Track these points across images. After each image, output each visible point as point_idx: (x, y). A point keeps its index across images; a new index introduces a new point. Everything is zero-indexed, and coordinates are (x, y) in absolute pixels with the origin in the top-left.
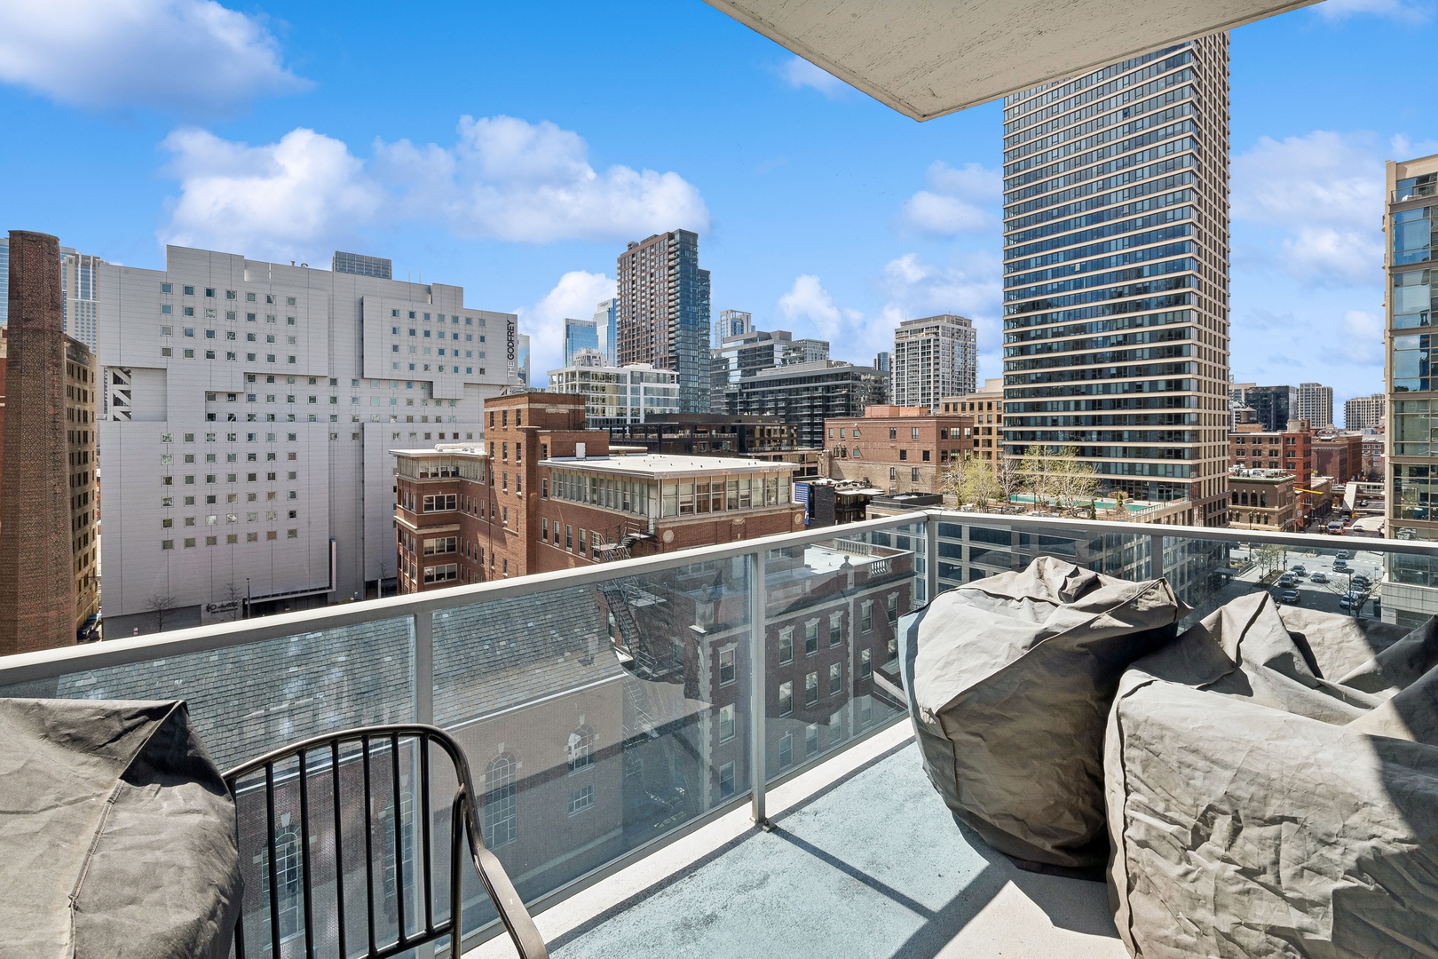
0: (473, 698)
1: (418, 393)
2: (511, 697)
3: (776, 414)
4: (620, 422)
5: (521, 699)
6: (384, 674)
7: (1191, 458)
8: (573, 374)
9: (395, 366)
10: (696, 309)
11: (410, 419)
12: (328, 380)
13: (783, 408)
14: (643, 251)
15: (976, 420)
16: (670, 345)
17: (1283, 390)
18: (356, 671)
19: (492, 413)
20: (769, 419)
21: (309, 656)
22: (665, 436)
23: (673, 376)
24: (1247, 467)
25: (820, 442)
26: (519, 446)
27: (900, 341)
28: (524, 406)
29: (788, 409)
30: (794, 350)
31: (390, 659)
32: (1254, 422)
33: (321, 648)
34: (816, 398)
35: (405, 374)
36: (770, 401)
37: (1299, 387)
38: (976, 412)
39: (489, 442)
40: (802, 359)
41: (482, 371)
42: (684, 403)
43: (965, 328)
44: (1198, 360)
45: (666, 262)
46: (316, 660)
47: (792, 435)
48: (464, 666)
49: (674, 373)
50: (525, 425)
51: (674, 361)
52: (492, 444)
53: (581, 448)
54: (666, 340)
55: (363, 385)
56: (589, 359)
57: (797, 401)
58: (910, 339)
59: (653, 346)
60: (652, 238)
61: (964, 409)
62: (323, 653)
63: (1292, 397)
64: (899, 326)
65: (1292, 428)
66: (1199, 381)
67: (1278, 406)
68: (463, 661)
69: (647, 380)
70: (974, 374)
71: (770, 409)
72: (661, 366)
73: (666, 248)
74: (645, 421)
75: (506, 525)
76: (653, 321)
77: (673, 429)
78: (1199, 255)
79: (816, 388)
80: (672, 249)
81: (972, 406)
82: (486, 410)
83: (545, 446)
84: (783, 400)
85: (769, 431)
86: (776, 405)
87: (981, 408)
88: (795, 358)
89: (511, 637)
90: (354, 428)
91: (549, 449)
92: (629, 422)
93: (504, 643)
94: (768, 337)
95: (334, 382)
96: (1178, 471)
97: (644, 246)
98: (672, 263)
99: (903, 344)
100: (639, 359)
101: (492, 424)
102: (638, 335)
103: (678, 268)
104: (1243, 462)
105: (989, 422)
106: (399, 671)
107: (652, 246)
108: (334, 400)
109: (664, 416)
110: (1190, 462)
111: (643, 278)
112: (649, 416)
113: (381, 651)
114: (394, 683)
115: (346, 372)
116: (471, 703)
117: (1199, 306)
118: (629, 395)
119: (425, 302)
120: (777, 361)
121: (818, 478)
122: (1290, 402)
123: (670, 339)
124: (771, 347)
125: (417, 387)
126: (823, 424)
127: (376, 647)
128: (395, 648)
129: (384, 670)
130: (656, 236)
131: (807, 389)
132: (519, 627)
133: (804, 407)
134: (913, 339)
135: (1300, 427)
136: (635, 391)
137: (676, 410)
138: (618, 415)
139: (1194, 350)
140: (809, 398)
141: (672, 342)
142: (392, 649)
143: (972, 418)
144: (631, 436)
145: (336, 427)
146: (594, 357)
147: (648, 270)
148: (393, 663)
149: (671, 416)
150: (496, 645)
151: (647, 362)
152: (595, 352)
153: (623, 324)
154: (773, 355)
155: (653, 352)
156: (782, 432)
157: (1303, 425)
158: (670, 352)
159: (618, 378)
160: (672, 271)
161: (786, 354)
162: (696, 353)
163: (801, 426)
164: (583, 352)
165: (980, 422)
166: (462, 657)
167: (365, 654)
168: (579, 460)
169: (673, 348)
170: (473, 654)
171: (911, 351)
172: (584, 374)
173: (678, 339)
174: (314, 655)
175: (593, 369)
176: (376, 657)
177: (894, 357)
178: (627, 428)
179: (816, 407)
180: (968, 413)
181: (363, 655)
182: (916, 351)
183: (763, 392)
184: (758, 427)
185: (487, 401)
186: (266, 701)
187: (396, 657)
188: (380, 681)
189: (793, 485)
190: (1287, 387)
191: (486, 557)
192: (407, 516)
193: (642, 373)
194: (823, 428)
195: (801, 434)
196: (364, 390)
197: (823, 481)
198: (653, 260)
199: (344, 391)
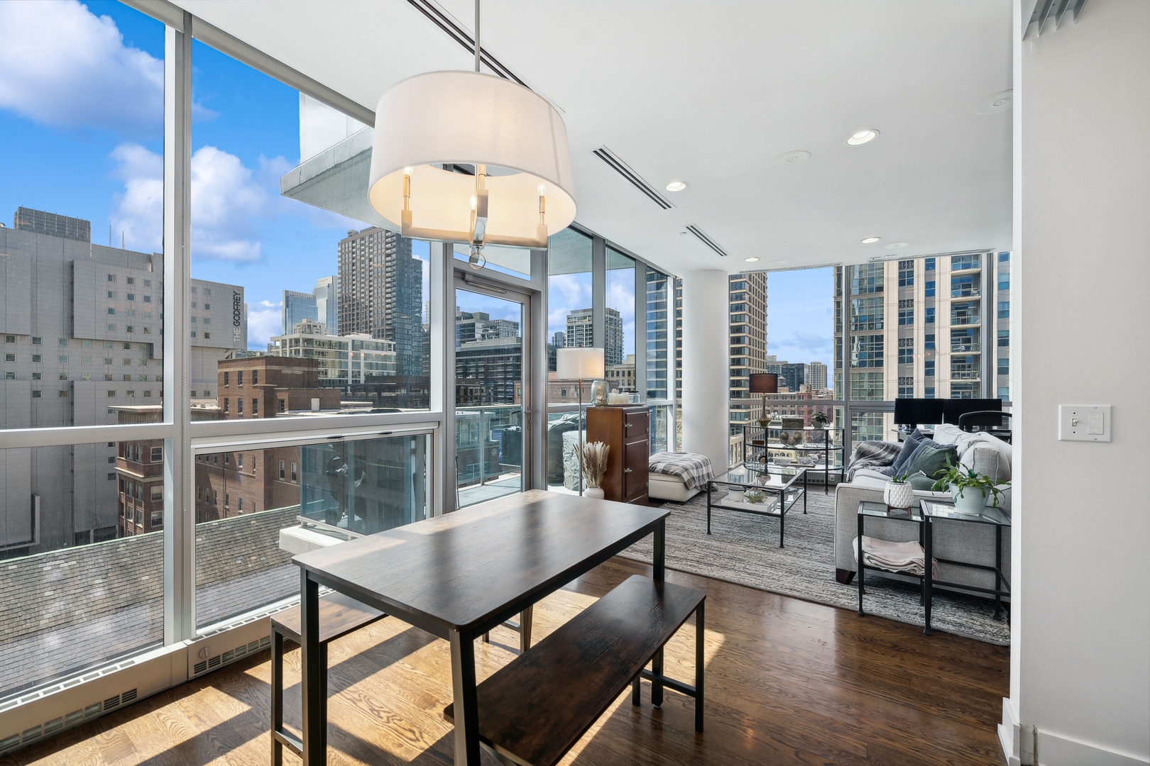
0: (229, 602)
1: (136, 354)
2: (264, 598)
3: (477, 377)
4: (342, 383)
5: (273, 599)
6: (143, 591)
7: (745, 408)
8: (297, 341)
9: (111, 327)
10: (410, 291)
11: (127, 378)
12: (30, 340)
13: (482, 373)
14: (362, 239)
15: (621, 383)
16: (387, 319)
17: (801, 366)
18: (115, 590)
19: (226, 373)
20: (471, 381)
21: (65, 581)
22: (384, 394)
23: (390, 345)
24: (779, 414)
25: (511, 399)
26: (255, 401)
27: (570, 325)
28: (261, 368)
29: (486, 373)
30: (491, 328)
31: (147, 577)
32: (784, 386)
33: (76, 574)
34: (508, 365)
35: (123, 335)
36: (472, 367)
37: (810, 364)
38: (621, 378)
39: (223, 398)
40: (497, 335)
41: (207, 336)
42: (399, 368)
43: (615, 318)
44: (749, 346)
45: (383, 250)
46: (71, 584)
47: (490, 394)
48: (219, 578)
49: (390, 342)
50: (261, 383)
51: (391, 333)
52: (227, 400)
53: (315, 402)
54: (384, 315)
55: (72, 345)
56: (310, 328)
57: (493, 368)
58: (577, 324)
59: (371, 319)
60: (370, 228)
61: (613, 375)
62: (79, 578)
63: (806, 370)
64: (570, 314)
65: (803, 389)
66: (750, 359)
67: (799, 376)
68: (218, 574)
69: (367, 348)
70: (621, 351)
71: (472, 373)
72: (379, 336)
73: (384, 239)
74: (365, 381)
75: (241, 469)
76: (371, 299)
77: (391, 389)
78: (750, 280)
79: (508, 358)
80: (389, 240)
81: (618, 373)
82: (219, 371)
83: (283, 401)
84: (482, 366)
85: (472, 390)
86: (477, 370)
87: (623, 375)
88: (492, 334)
89: (261, 553)
90: (61, 385)
91: (286, 403)
92: (350, 383)
93: (255, 558)
94: (470, 316)
95: (36, 340)
96: (738, 416)
97: (362, 235)
98: (388, 252)
99: (572, 327)
100: (358, 329)
101: (227, 382)
102: (357, 309)
103: (394, 256)
104: (777, 411)
105: (629, 384)
106: (157, 587)
107: (371, 236)
108: (37, 358)
109: (381, 378)
110: (744, 411)
111: (363, 262)
112: (369, 377)
113: (138, 572)
114: (152, 597)
115: (51, 333)
116: (227, 606)
117: (750, 312)
118: (350, 361)
119: (146, 269)
120: (478, 336)
121: (509, 426)
122: (805, 374)
123: (387, 314)
124: (473, 325)
125: (134, 348)
126: (513, 386)
127: (133, 569)
128: (152, 569)
129: (142, 587)
130: (374, 228)
131: (502, 358)
132: (268, 544)
133: (499, 372)
134: (580, 323)
135: (806, 390)
136: (356, 357)
137: (393, 373)
138: (340, 376)
139: (747, 340)
140: (502, 365)
141: (389, 317)
142: (149, 569)
143: (617, 381)
144: (353, 394)
145: (38, 385)
146: (315, 326)
147: (367, 255)
148: (151, 580)
149: (389, 378)
150: (248, 559)
151: (366, 332)
152: (315, 323)
153: (344, 299)
154: (474, 331)
155: (372, 324)
156: (482, 391)
157: (808, 387)
158: (387, 325)
159: (341, 345)
160: (389, 259)
161: (485, 330)
162: (410, 327)
163: (496, 387)
164: (304, 321)
165: (623, 384)
166: (217, 571)
167: (122, 576)
168: (313, 412)
169: (390, 322)
170: (226, 568)
171: (578, 332)
172: (308, 341)
173: (394, 314)
174: (69, 580)
175: (315, 337)
176: (134, 577)
177: (566, 336)
178: (349, 388)
179: (508, 372)
180: (615, 378)
181: (120, 576)
182: (581, 332)
183: (467, 360)
184: (462, 388)
185: (220, 362)
186: (23, 622)
187: (153, 576)
188: (140, 596)
189: (491, 431)
190: (803, 364)
191: (220, 498)
192: (130, 466)
193: (362, 342)
194: (513, 389)
195: (496, 393)
196: (72, 349)
197: (514, 428)
198: (372, 248)
199: (50, 349)
